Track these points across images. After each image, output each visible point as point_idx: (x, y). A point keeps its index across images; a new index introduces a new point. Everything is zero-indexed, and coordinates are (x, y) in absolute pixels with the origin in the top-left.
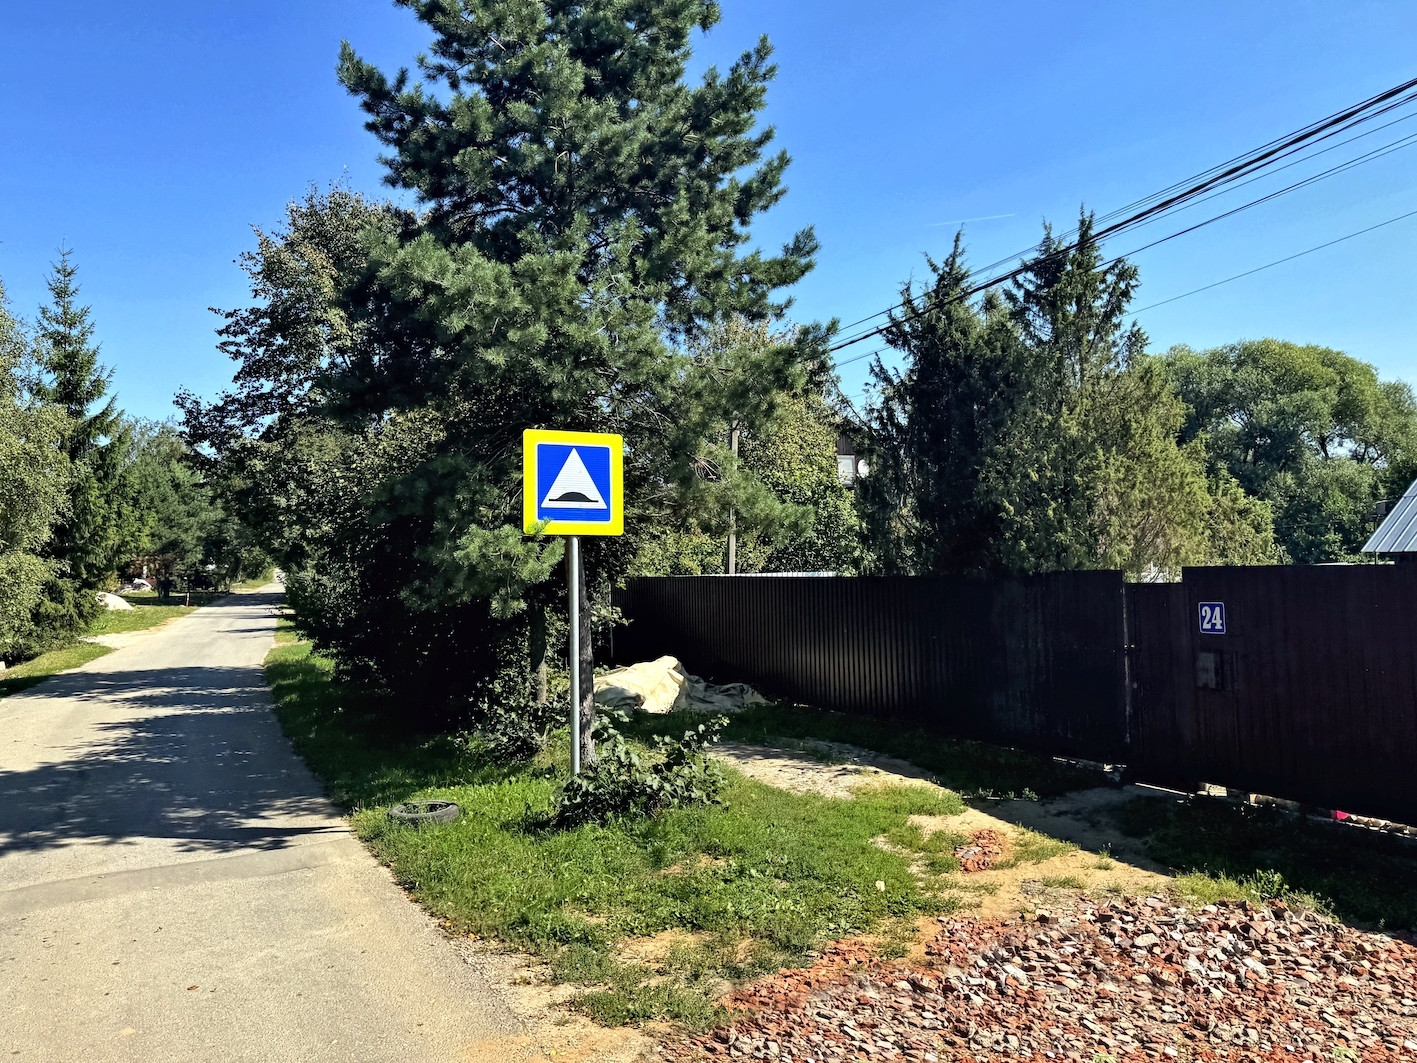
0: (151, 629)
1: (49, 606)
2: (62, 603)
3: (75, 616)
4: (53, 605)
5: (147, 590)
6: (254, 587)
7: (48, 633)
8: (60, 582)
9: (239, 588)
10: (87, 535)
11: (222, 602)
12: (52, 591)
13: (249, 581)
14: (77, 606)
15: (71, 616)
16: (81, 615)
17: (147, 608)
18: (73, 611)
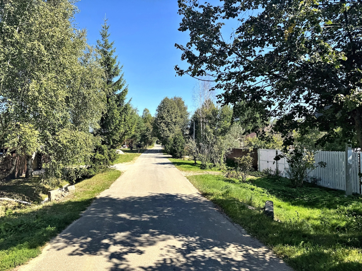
1: (98, 155)
2: (103, 154)
3: (108, 159)
4: (100, 155)
7: (98, 166)
8: (103, 146)
10: (113, 128)
12: (98, 149)
14: (109, 155)
15: (107, 160)
16: (110, 159)
17: (128, 153)
18: (107, 157)
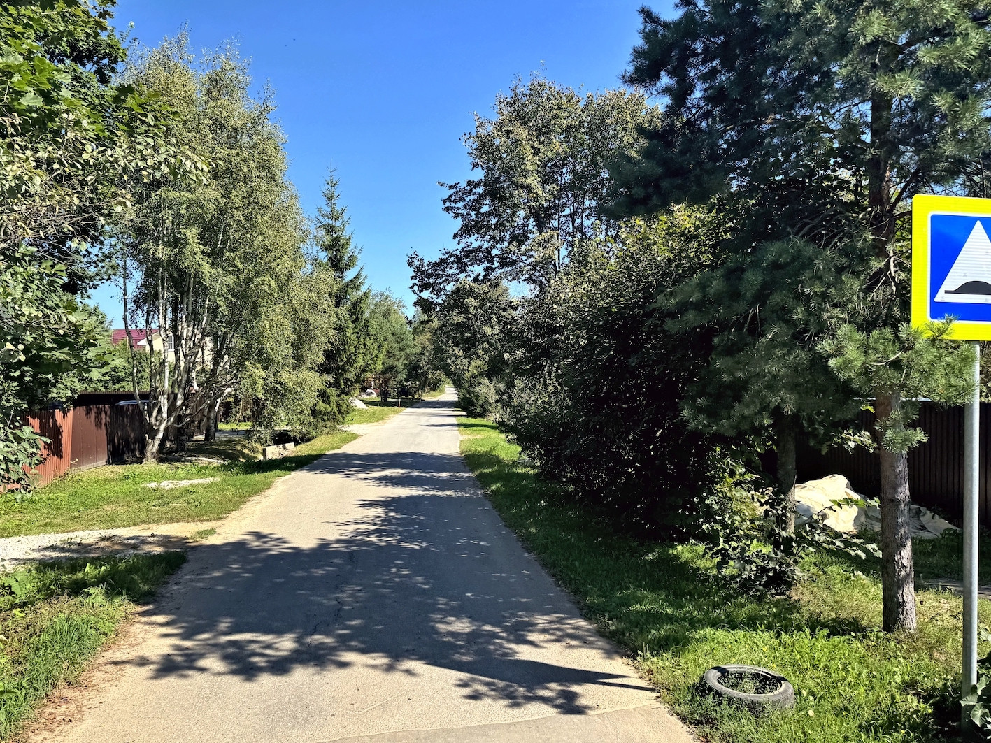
0: (380, 421)
1: (322, 406)
2: (329, 403)
3: (337, 413)
4: (324, 405)
5: (374, 397)
6: (434, 396)
7: (321, 424)
8: (328, 390)
9: (427, 397)
10: (345, 359)
11: (418, 405)
12: (323, 395)
13: (432, 392)
14: (338, 406)
15: (334, 413)
16: (340, 412)
17: (375, 408)
18: (335, 409)
